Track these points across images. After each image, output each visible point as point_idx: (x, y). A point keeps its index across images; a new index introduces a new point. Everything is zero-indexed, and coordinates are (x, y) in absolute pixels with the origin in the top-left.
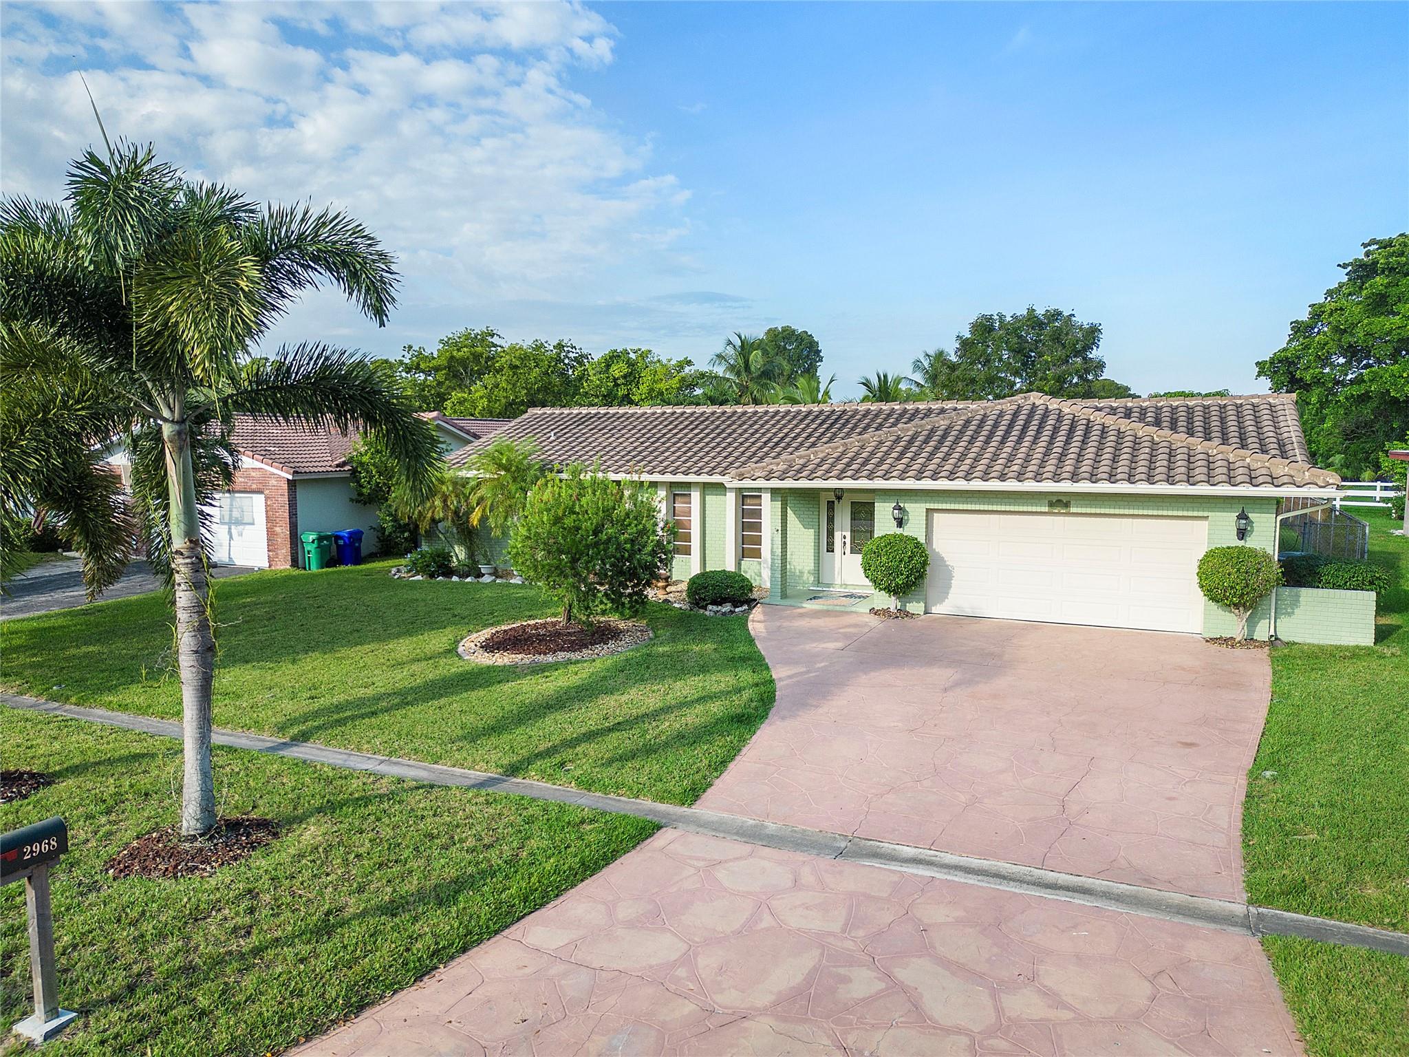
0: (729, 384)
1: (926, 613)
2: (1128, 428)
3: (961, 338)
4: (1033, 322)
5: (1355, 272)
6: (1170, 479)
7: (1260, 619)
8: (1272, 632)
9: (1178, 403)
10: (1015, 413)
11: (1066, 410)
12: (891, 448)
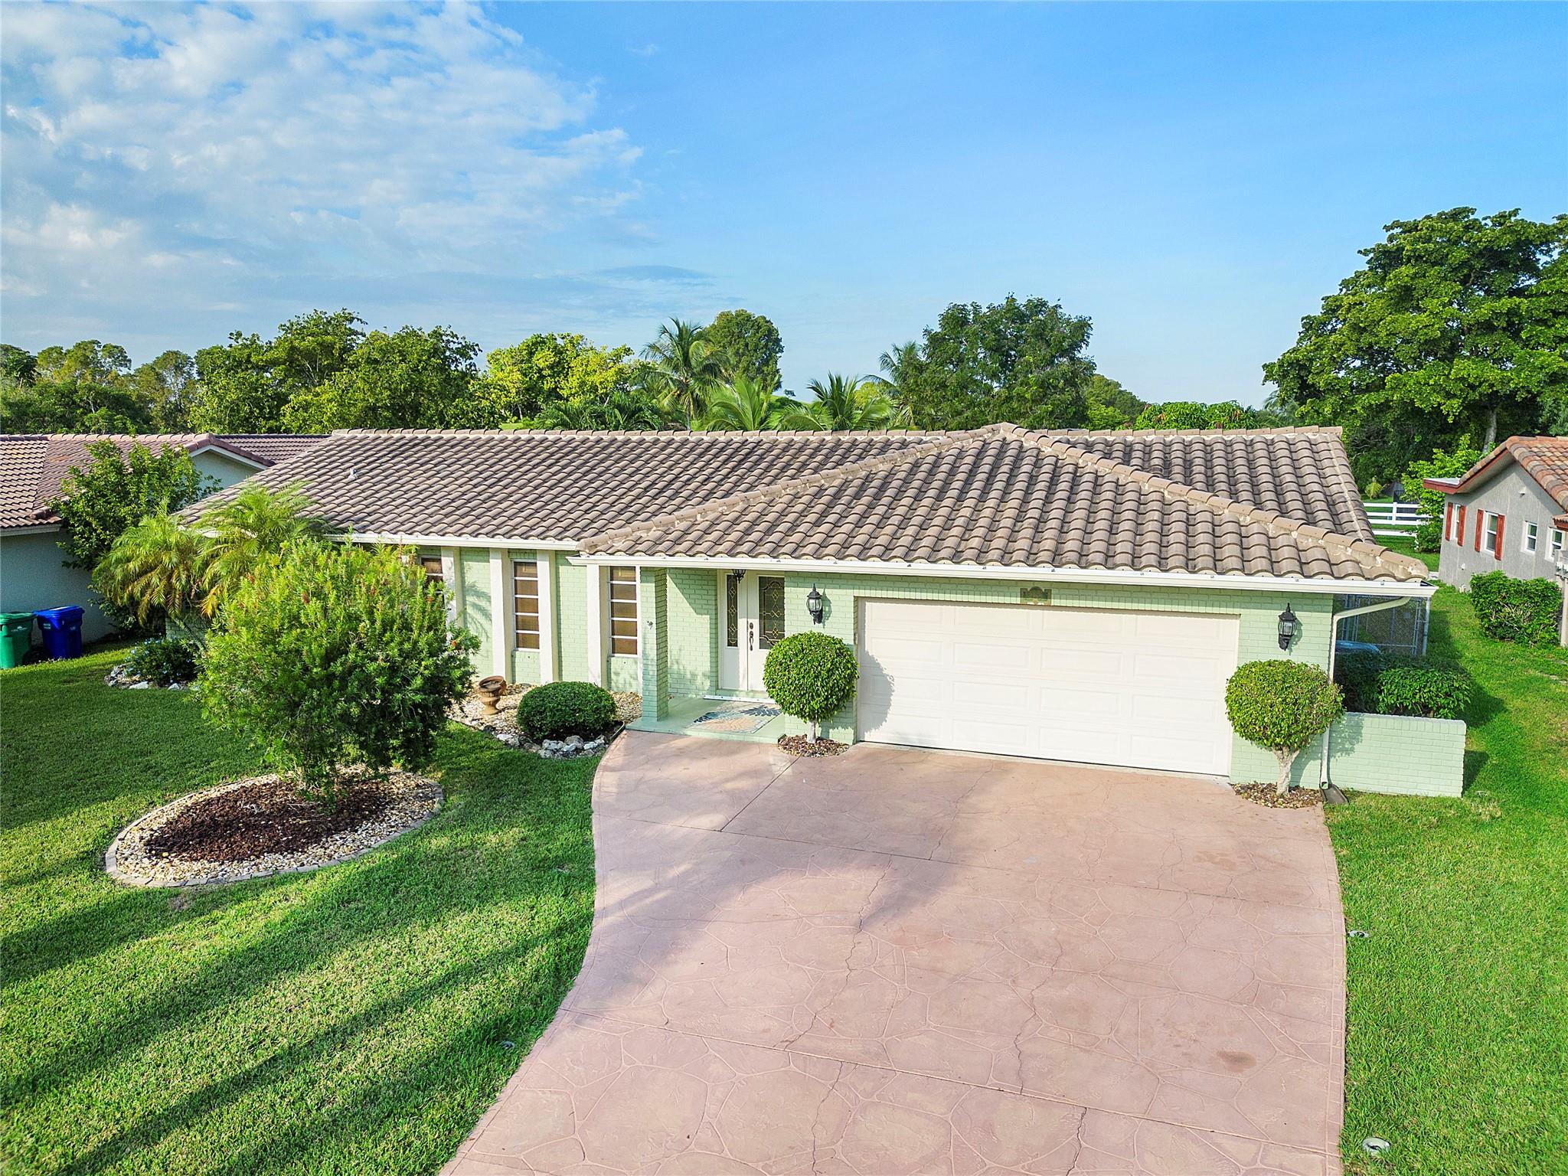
0: (664, 381)
1: (857, 741)
2: (1130, 479)
3: (930, 332)
4: (1014, 313)
5: (1377, 259)
6: (1190, 562)
7: (1309, 759)
8: (1324, 779)
9: (1192, 437)
10: (978, 454)
11: (1047, 450)
12: (809, 506)
